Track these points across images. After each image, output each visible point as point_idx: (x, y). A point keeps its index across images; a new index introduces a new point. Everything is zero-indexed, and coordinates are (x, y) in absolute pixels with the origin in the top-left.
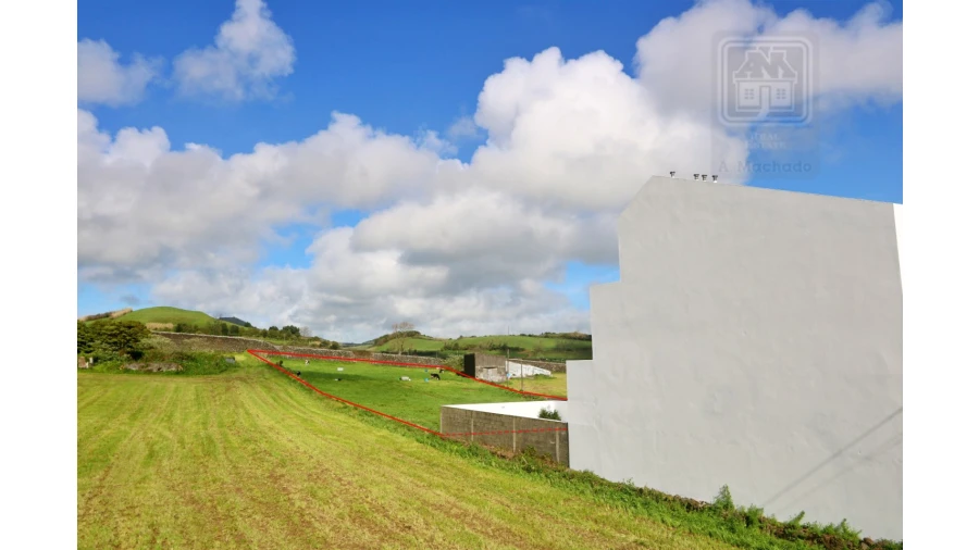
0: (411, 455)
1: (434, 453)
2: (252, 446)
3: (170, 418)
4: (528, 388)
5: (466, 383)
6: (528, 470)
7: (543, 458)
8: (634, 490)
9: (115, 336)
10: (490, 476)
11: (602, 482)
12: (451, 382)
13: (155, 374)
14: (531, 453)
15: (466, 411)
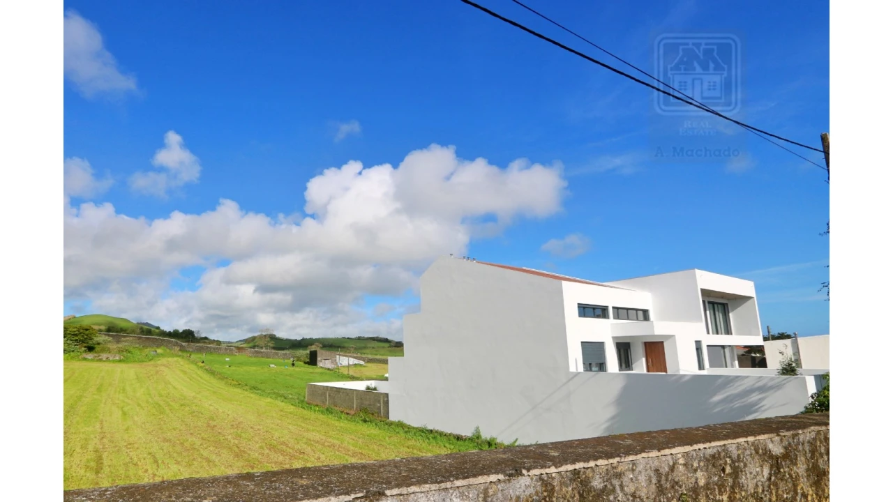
0: (291, 413)
1: (305, 412)
2: (187, 409)
3: (124, 390)
4: (351, 373)
5: (311, 369)
6: (365, 421)
7: (373, 414)
8: (427, 431)
9: (76, 335)
10: (342, 425)
11: (409, 427)
12: (302, 369)
13: (104, 361)
14: (365, 411)
15: (323, 386)
